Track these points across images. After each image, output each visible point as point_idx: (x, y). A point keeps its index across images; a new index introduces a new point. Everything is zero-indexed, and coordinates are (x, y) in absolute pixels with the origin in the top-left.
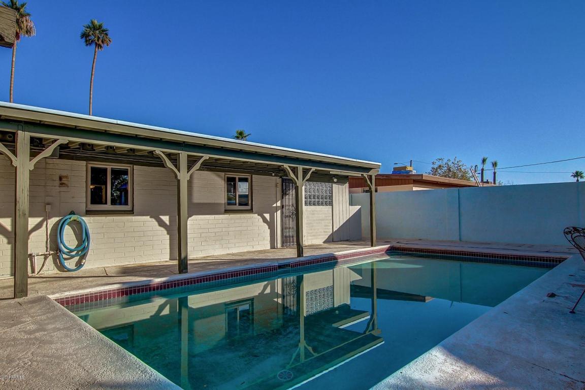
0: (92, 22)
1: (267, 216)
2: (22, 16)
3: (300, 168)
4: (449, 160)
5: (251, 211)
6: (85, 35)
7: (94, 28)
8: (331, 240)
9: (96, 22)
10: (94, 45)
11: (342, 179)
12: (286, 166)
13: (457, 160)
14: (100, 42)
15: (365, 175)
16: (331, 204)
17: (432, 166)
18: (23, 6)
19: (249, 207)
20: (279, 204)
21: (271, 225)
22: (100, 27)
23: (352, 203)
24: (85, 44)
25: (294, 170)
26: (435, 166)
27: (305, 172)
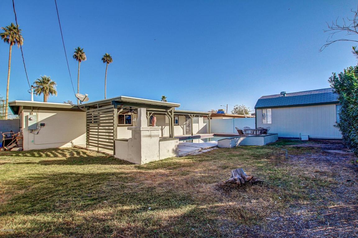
0: (106, 54)
1: (182, 126)
2: (82, 53)
3: (192, 115)
4: (240, 106)
5: (178, 125)
6: (103, 59)
7: (107, 56)
8: (198, 133)
9: (107, 54)
10: (106, 63)
11: (201, 116)
12: (189, 115)
13: (243, 105)
14: (109, 62)
15: (207, 115)
16: (198, 123)
17: (234, 108)
18: (82, 50)
19: (178, 124)
20: (185, 123)
21: (183, 128)
22: (109, 55)
23: (204, 123)
24: (103, 62)
25: (191, 115)
26: (235, 108)
27: (193, 116)
